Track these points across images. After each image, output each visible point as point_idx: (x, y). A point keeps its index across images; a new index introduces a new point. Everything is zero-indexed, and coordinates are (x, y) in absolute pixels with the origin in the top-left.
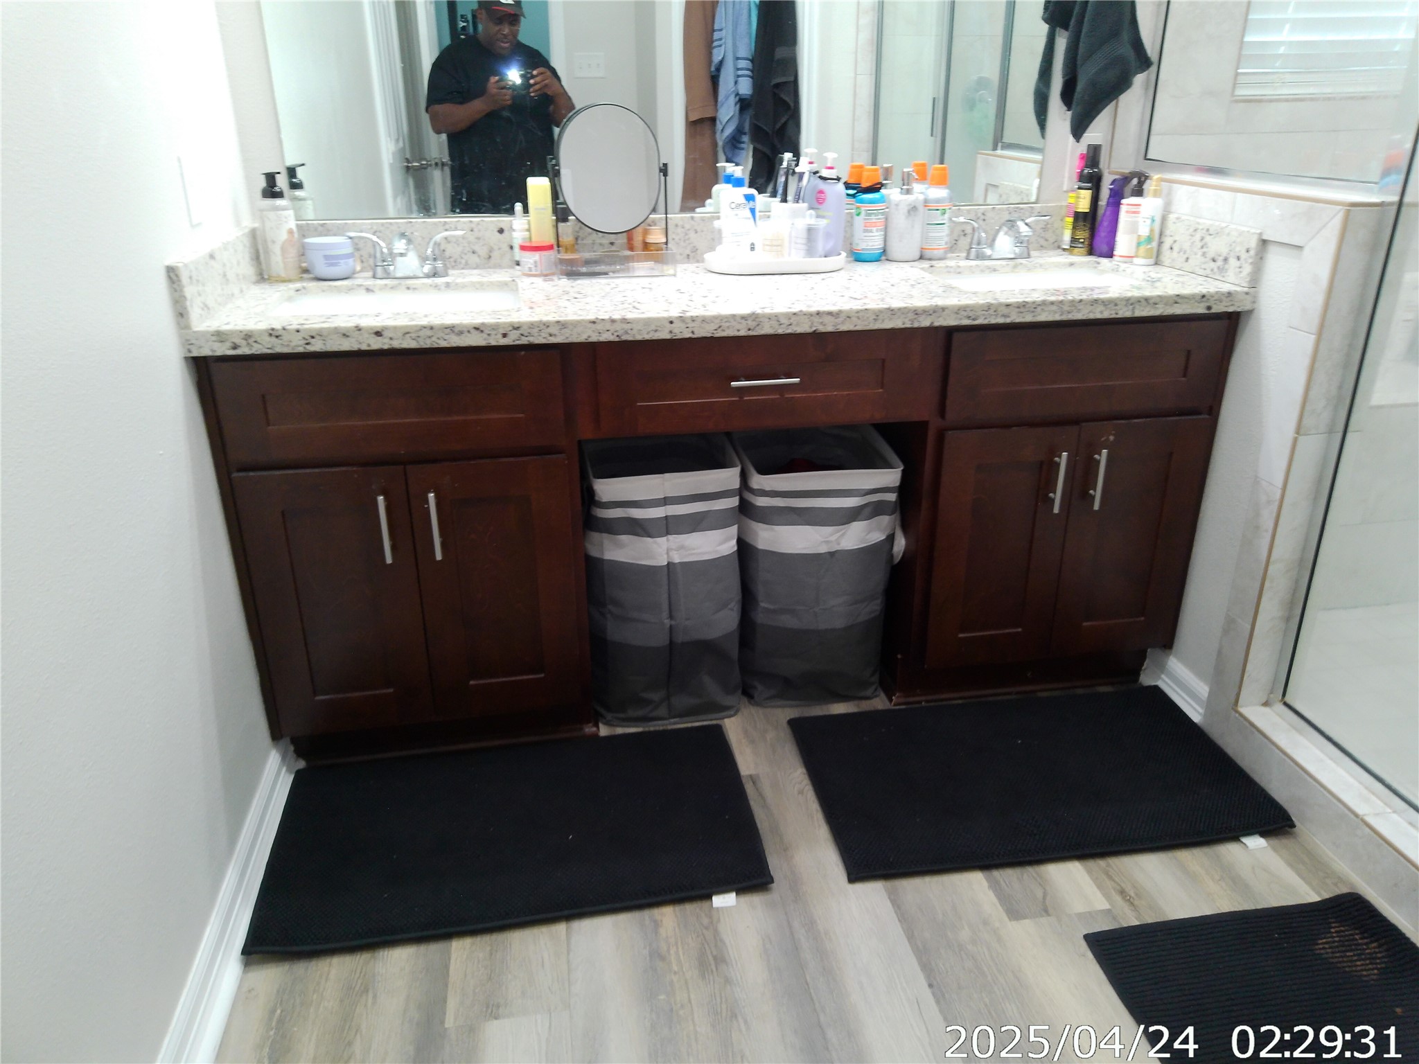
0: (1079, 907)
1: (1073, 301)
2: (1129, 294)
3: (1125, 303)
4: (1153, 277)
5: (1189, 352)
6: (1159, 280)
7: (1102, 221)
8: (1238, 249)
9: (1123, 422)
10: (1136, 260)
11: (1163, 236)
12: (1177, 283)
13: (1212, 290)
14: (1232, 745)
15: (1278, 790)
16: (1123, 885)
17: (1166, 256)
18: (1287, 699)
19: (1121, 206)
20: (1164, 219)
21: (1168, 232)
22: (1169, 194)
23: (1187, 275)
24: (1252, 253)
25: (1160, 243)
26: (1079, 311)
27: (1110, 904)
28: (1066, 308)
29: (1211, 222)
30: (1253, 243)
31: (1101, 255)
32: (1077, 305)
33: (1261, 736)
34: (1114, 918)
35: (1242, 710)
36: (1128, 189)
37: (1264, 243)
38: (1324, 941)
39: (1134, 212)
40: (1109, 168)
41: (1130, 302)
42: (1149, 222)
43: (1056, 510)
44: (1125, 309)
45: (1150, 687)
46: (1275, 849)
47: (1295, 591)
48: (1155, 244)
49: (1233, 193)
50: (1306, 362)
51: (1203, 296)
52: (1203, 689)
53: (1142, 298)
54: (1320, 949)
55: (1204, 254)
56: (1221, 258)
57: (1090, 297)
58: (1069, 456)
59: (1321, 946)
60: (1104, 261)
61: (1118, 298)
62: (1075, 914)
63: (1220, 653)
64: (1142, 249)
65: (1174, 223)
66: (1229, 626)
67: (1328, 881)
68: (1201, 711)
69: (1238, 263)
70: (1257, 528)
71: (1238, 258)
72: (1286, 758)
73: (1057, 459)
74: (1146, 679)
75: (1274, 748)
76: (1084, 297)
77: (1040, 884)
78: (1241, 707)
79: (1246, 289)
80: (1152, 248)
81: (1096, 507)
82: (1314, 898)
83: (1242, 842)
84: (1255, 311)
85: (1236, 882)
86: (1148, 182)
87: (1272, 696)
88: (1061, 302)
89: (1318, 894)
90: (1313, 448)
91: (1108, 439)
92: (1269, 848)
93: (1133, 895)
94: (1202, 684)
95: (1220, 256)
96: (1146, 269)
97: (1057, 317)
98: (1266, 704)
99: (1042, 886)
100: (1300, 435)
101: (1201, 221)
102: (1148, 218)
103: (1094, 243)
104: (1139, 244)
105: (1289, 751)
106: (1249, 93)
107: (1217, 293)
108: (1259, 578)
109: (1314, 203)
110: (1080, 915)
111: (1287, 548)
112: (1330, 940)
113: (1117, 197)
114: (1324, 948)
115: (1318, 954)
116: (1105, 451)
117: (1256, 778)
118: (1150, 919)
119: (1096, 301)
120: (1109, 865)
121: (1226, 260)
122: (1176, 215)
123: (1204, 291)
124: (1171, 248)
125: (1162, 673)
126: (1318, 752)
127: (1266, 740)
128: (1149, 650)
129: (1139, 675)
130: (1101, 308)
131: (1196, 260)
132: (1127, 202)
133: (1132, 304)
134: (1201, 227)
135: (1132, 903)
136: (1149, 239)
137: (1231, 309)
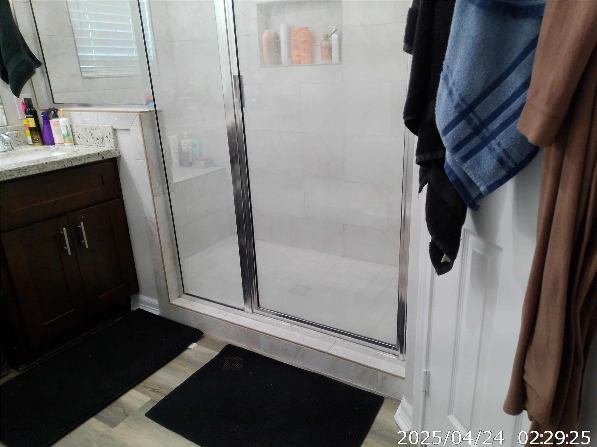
0: (139, 405)
1: (43, 164)
2: (67, 157)
3: (67, 161)
4: (75, 149)
5: (102, 176)
6: (78, 150)
7: (44, 130)
8: (105, 134)
9: (85, 209)
10: (65, 144)
11: (74, 133)
12: (86, 150)
13: (102, 151)
14: (173, 317)
15: (193, 324)
16: (153, 387)
17: (78, 140)
18: (186, 292)
19: (50, 123)
20: (71, 126)
21: (75, 131)
22: (70, 116)
23: (89, 147)
24: (112, 134)
25: (73, 136)
26: (47, 167)
27: (150, 397)
28: (40, 167)
29: (91, 125)
30: (111, 131)
31: (49, 144)
32: (45, 165)
33: (181, 308)
34: (154, 401)
35: (171, 303)
36: (51, 116)
37: (115, 130)
38: (225, 365)
39: (57, 125)
40: (38, 108)
41: (69, 160)
42: (65, 128)
43: (70, 253)
44: (68, 164)
45: (137, 310)
46: (200, 345)
47: (174, 253)
48: (71, 136)
49: (96, 113)
50: (146, 170)
51: (99, 153)
52: (156, 302)
53: (73, 158)
54: (224, 368)
55: (93, 138)
56: (101, 138)
57: (50, 161)
58: (66, 230)
59: (224, 367)
60: (51, 147)
61: (63, 160)
62: (139, 409)
63: (157, 286)
64: (66, 139)
65: (76, 127)
66: (156, 273)
67: (220, 345)
68: (158, 310)
69: (108, 139)
70: (152, 235)
71: (107, 137)
72: (192, 312)
73: (62, 232)
74: (134, 308)
75: (187, 310)
76: (47, 161)
77: (120, 406)
78: (171, 302)
79: (115, 148)
80: (71, 138)
81: (87, 247)
82: (217, 353)
83: (189, 348)
84: (121, 156)
85: (191, 362)
86: (58, 112)
87: (180, 293)
88: (37, 165)
89: (218, 351)
90: (160, 200)
91: (81, 218)
92: (198, 345)
93: (157, 388)
94: (155, 300)
95: (99, 137)
96: (72, 147)
97: (38, 172)
98: (179, 297)
99: (121, 407)
100: (155, 197)
101: (87, 125)
102: (64, 127)
103: (44, 139)
104: (64, 138)
105: (192, 309)
106: (88, 75)
107: (104, 151)
108: (160, 253)
109: (127, 113)
110: (140, 409)
111: (165, 239)
112: (226, 364)
113: (47, 119)
114: (225, 367)
115: (224, 371)
116: (82, 223)
117: (186, 324)
118: (167, 393)
119: (54, 162)
120: (145, 383)
121: (102, 138)
122: (76, 124)
123: (99, 151)
124: (79, 137)
125: (139, 303)
126: (201, 305)
127: (184, 309)
128: (131, 296)
129: (130, 308)
130: (57, 165)
131: (91, 141)
132: (52, 121)
133: (70, 161)
134: (88, 127)
135: (159, 392)
136: (68, 135)
137: (112, 157)
